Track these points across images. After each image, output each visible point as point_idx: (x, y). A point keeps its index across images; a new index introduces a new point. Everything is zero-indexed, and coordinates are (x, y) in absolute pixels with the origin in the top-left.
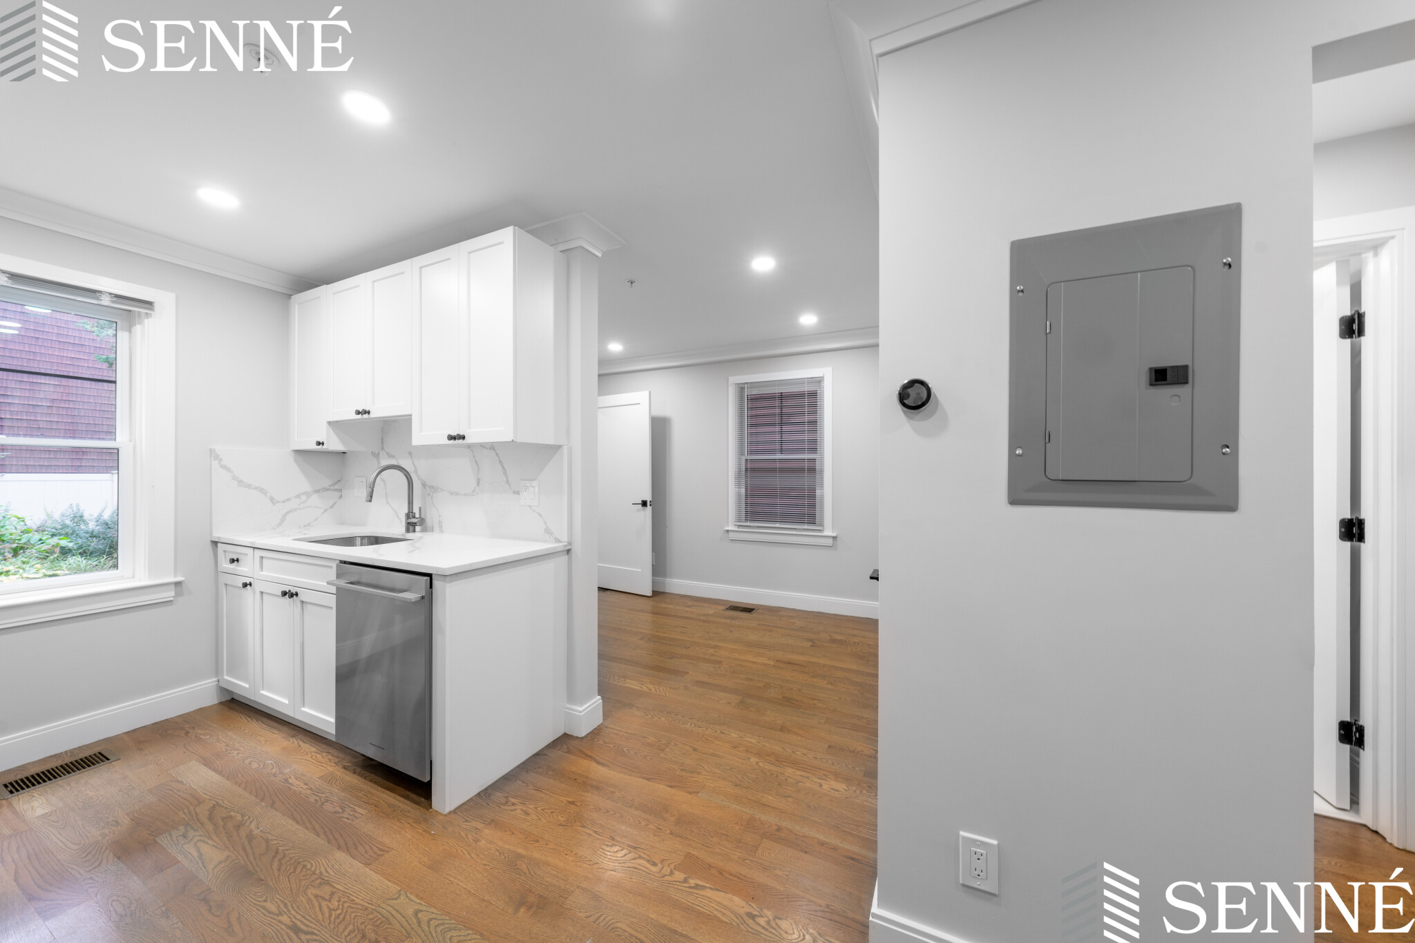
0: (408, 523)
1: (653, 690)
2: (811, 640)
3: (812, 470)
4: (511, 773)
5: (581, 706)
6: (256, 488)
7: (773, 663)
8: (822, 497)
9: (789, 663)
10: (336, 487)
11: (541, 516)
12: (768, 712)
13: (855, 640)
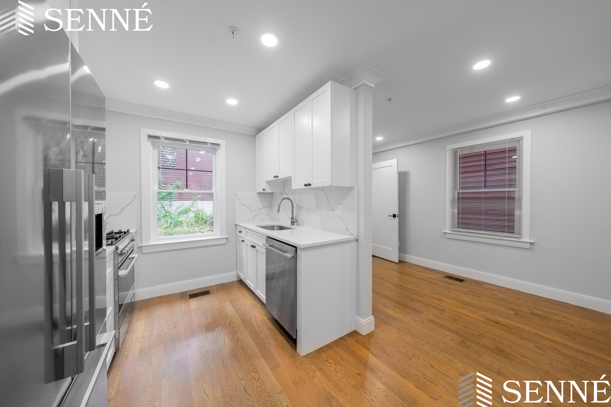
0: (292, 221)
1: (402, 318)
2: (514, 310)
3: (511, 198)
4: (330, 344)
5: (364, 320)
6: (247, 206)
7: (483, 320)
8: (520, 217)
9: (497, 323)
10: (270, 206)
11: (344, 221)
12: (485, 356)
13: (556, 318)
